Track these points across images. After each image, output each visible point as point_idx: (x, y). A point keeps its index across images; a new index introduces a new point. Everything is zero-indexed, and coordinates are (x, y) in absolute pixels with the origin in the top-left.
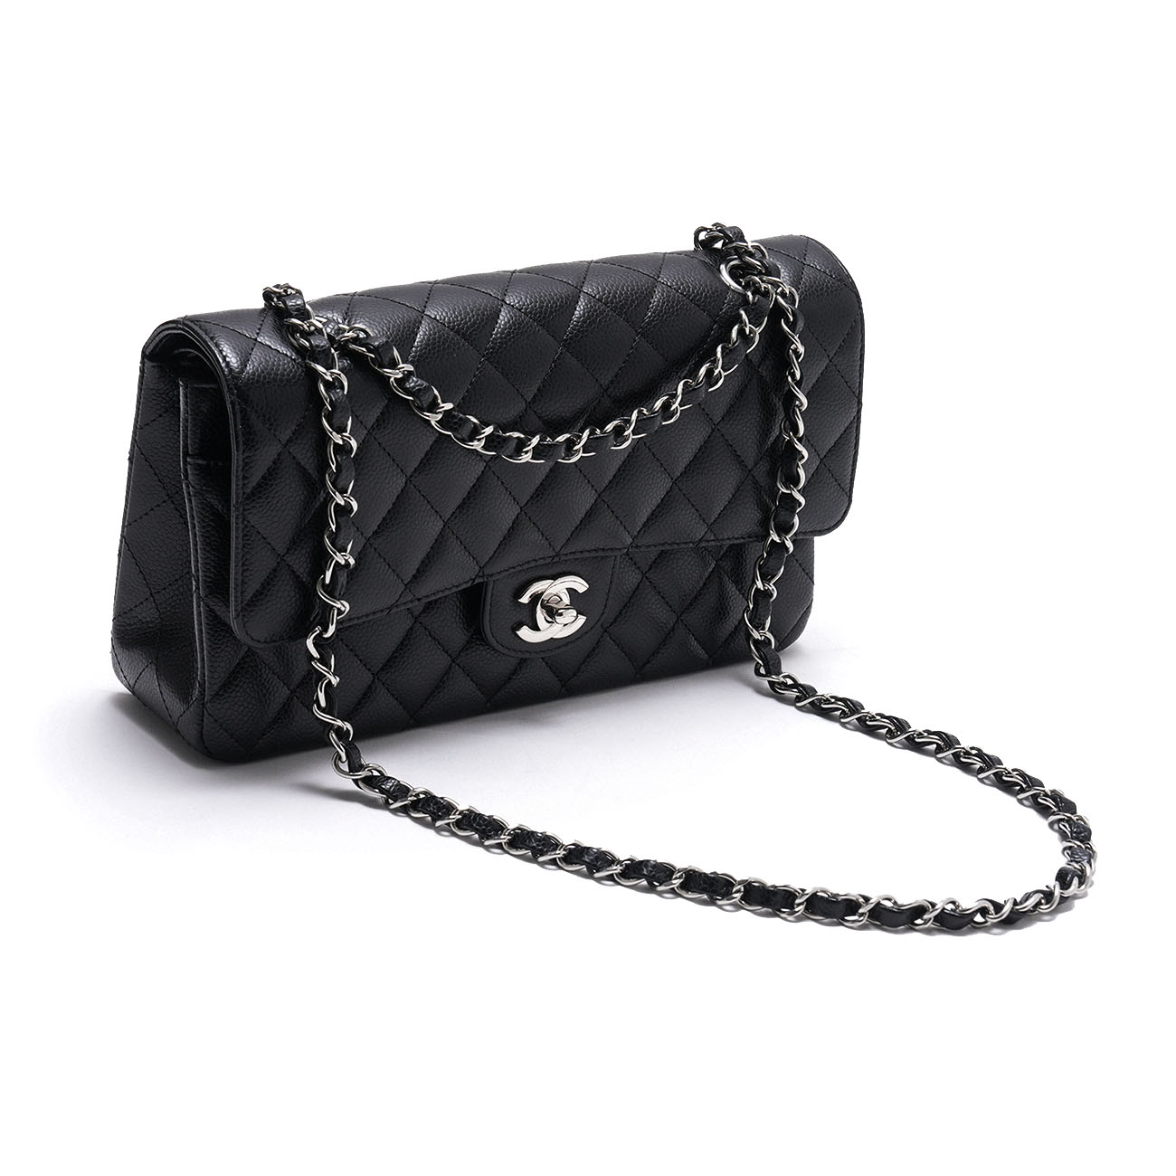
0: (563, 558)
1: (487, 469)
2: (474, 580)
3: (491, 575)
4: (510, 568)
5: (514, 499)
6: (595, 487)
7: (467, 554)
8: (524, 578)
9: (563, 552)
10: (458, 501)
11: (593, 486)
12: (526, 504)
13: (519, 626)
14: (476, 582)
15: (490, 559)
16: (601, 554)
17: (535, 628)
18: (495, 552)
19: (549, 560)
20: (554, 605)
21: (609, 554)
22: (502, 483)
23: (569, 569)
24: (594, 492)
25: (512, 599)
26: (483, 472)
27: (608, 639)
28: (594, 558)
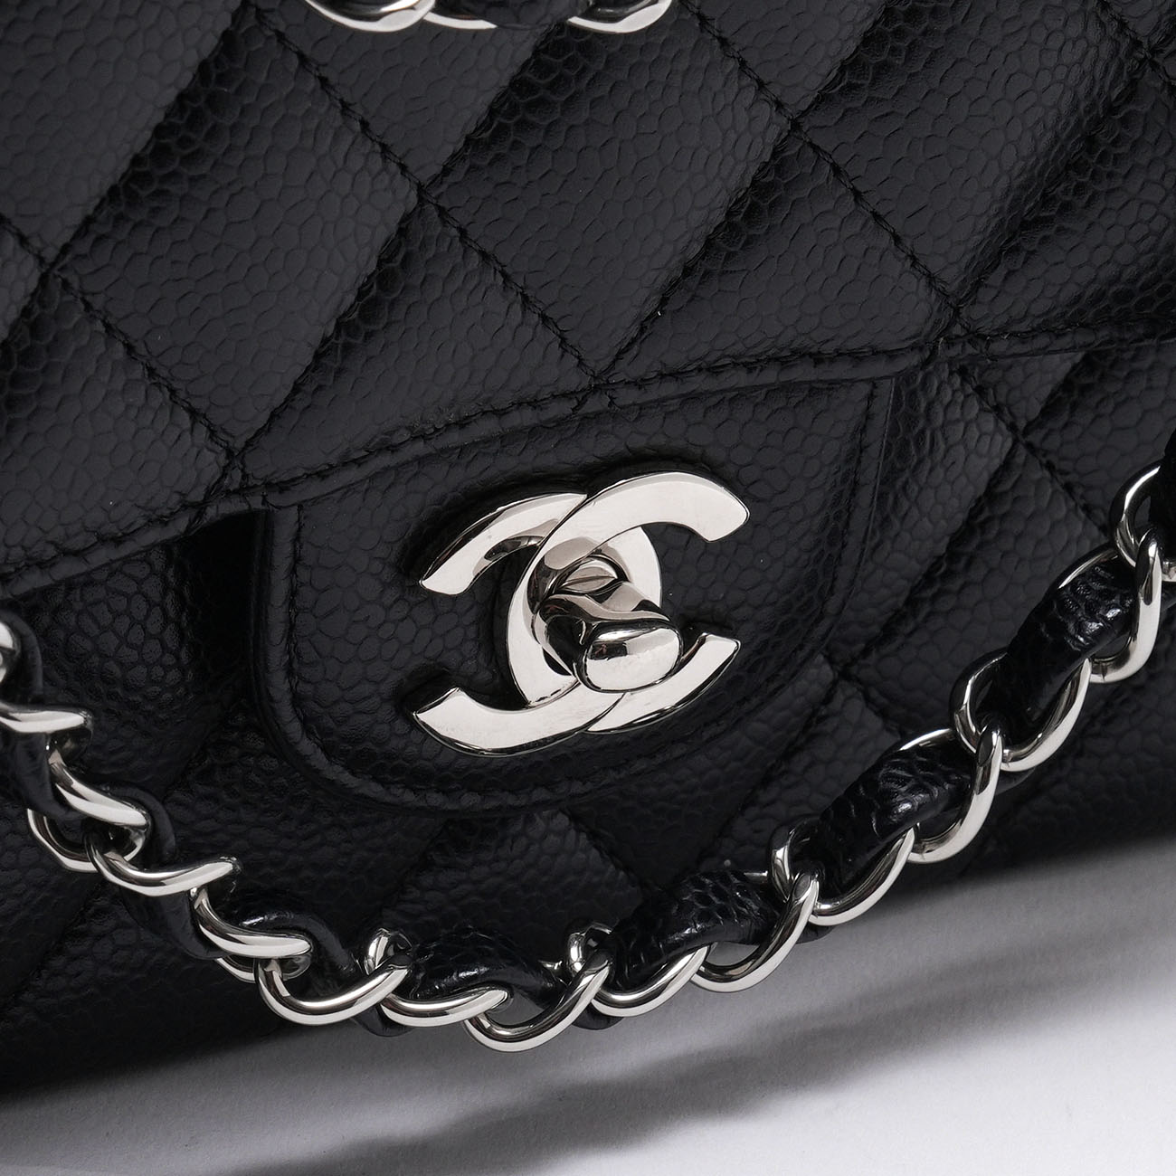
0: (628, 397)
1: (251, 20)
2: (200, 508)
3: (283, 487)
4: (372, 452)
5: (385, 150)
6: (775, 90)
7: (160, 397)
8: (443, 483)
9: (627, 370)
10: (113, 166)
11: (761, 85)
12: (446, 171)
13: (431, 688)
14: (211, 512)
15: (274, 416)
16: (803, 372)
17: (505, 695)
18: (296, 388)
19: (564, 408)
20: (588, 604)
21: (841, 370)
22: (324, 81)
23: (660, 441)
24: (766, 110)
25: (388, 575)
26: (227, 37)
27: (858, 704)
28: (772, 391)
